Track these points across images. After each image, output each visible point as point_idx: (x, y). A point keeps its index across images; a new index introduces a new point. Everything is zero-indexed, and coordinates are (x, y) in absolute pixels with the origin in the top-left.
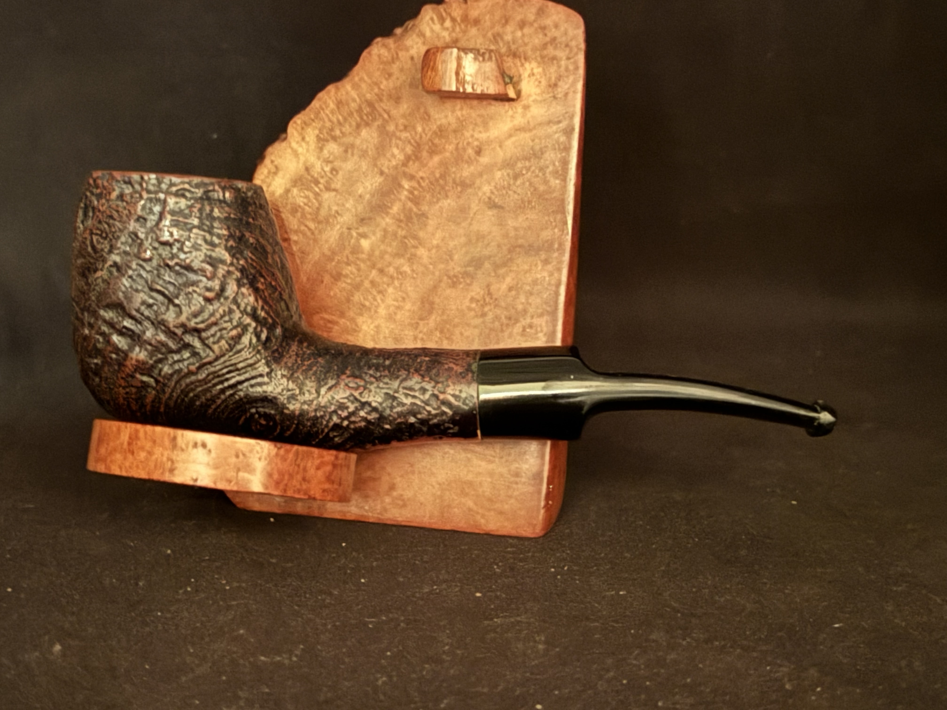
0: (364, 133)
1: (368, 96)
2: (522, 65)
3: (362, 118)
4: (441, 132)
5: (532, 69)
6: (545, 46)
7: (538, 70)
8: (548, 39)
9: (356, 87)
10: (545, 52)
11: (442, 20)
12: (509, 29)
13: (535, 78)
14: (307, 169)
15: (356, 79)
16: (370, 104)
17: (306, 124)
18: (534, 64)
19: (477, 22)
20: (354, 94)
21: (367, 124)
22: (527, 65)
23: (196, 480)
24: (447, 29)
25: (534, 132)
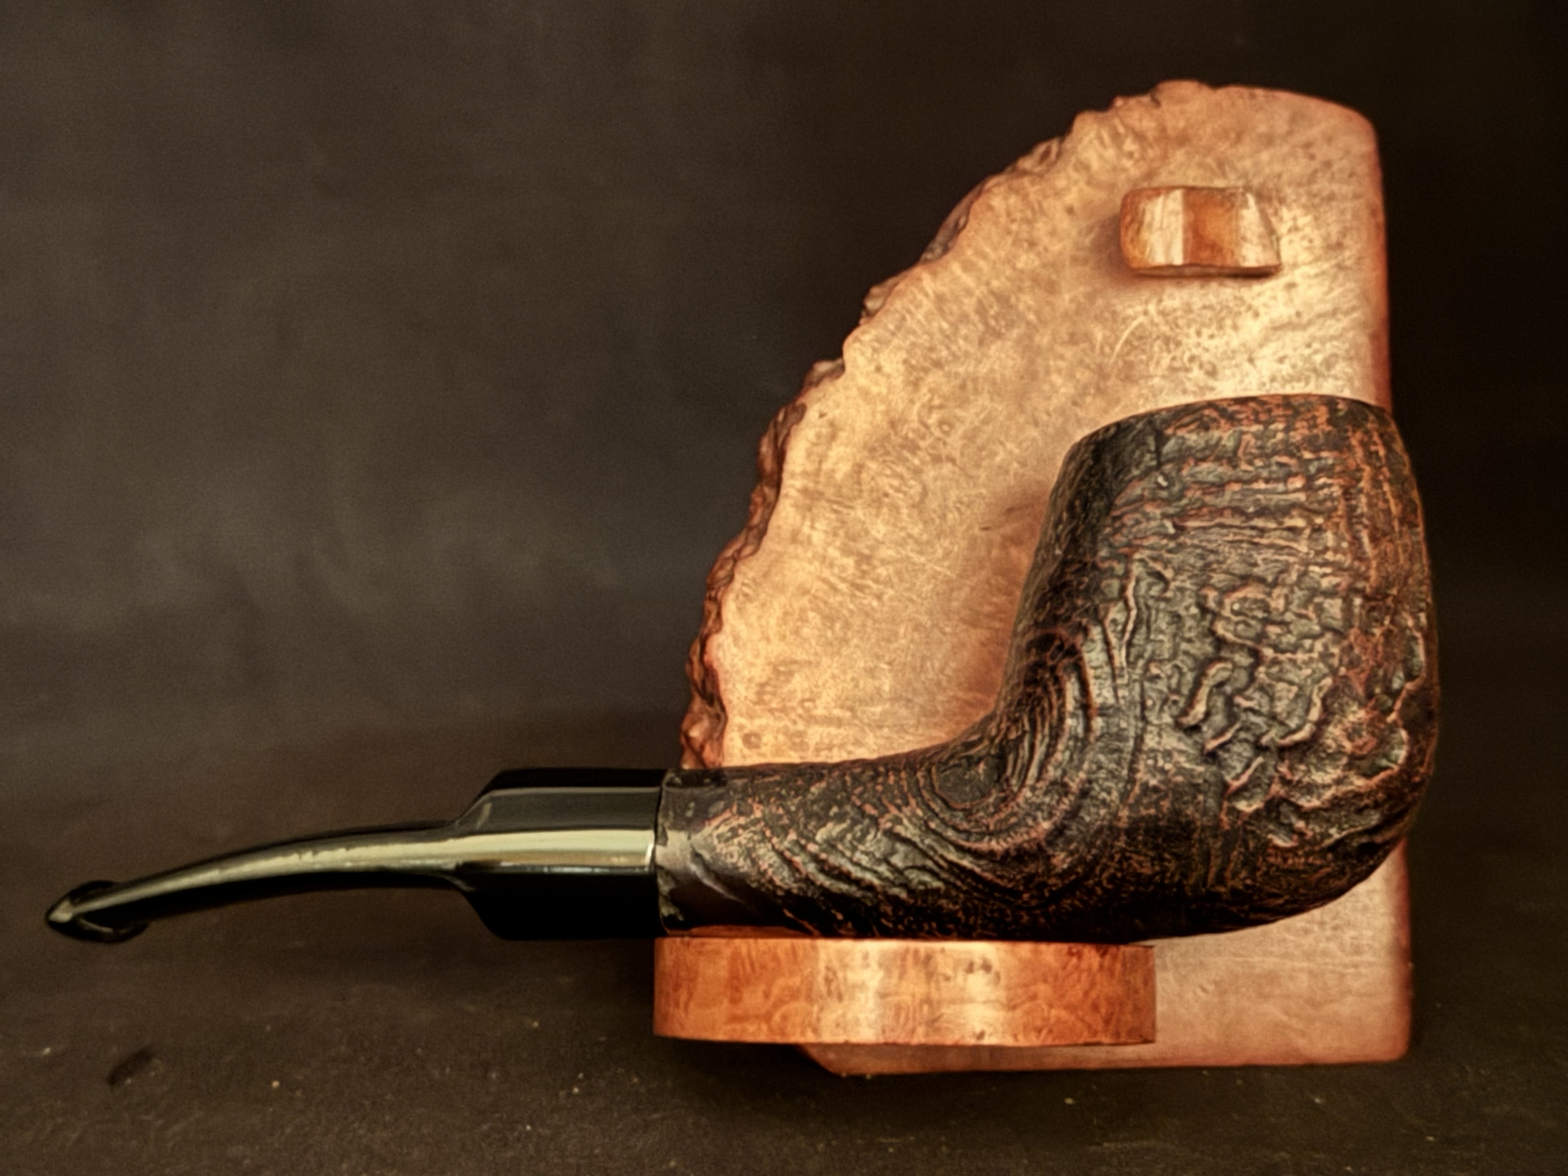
0: (994, 349)
1: (995, 284)
2: (1276, 213)
3: (986, 324)
4: (1140, 338)
5: (1295, 219)
6: (1312, 178)
7: (1304, 220)
8: (1315, 164)
9: (968, 267)
10: (1315, 188)
11: (1117, 138)
12: (1245, 148)
13: (1301, 234)
14: (893, 424)
15: (969, 252)
16: (1002, 298)
17: (882, 343)
18: (1298, 212)
19: (1183, 140)
20: (968, 280)
21: (998, 335)
22: (1285, 213)
23: (981, 1035)
24: (1130, 155)
25: (1312, 330)
